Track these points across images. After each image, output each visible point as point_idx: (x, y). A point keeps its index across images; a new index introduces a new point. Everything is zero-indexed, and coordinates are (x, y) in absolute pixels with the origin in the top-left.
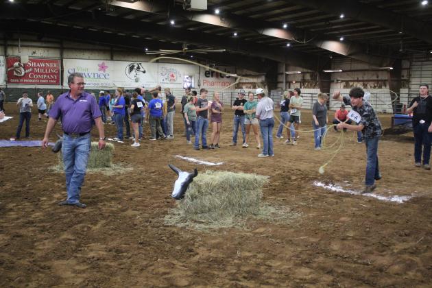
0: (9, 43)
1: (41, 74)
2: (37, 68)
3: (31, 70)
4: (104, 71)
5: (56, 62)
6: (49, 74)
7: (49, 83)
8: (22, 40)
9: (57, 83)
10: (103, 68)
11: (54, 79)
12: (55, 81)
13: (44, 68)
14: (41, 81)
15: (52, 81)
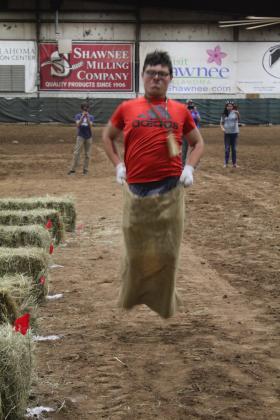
0: (44, 17)
1: (98, 71)
2: (91, 60)
3: (80, 64)
4: (219, 63)
5: (127, 48)
6: (113, 72)
7: (112, 87)
8: (61, 12)
9: (127, 88)
10: (216, 56)
11: (122, 81)
12: (123, 85)
13: (104, 61)
14: (99, 85)
15: (117, 85)
